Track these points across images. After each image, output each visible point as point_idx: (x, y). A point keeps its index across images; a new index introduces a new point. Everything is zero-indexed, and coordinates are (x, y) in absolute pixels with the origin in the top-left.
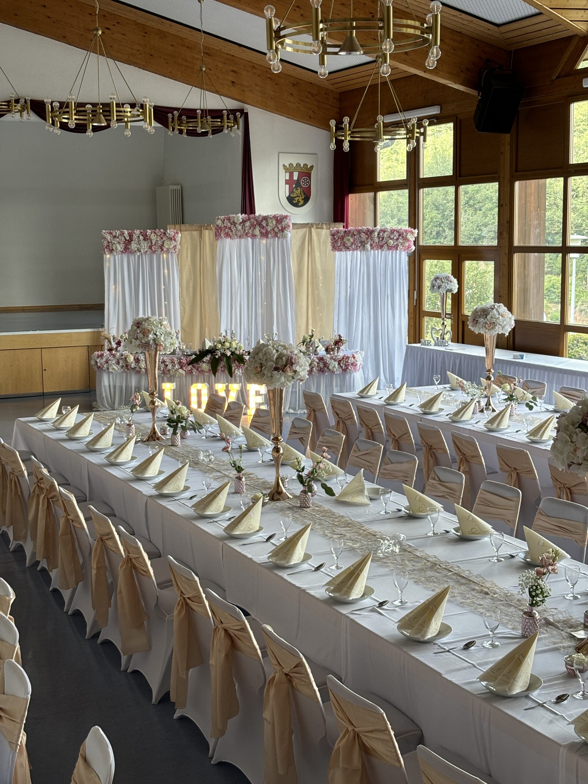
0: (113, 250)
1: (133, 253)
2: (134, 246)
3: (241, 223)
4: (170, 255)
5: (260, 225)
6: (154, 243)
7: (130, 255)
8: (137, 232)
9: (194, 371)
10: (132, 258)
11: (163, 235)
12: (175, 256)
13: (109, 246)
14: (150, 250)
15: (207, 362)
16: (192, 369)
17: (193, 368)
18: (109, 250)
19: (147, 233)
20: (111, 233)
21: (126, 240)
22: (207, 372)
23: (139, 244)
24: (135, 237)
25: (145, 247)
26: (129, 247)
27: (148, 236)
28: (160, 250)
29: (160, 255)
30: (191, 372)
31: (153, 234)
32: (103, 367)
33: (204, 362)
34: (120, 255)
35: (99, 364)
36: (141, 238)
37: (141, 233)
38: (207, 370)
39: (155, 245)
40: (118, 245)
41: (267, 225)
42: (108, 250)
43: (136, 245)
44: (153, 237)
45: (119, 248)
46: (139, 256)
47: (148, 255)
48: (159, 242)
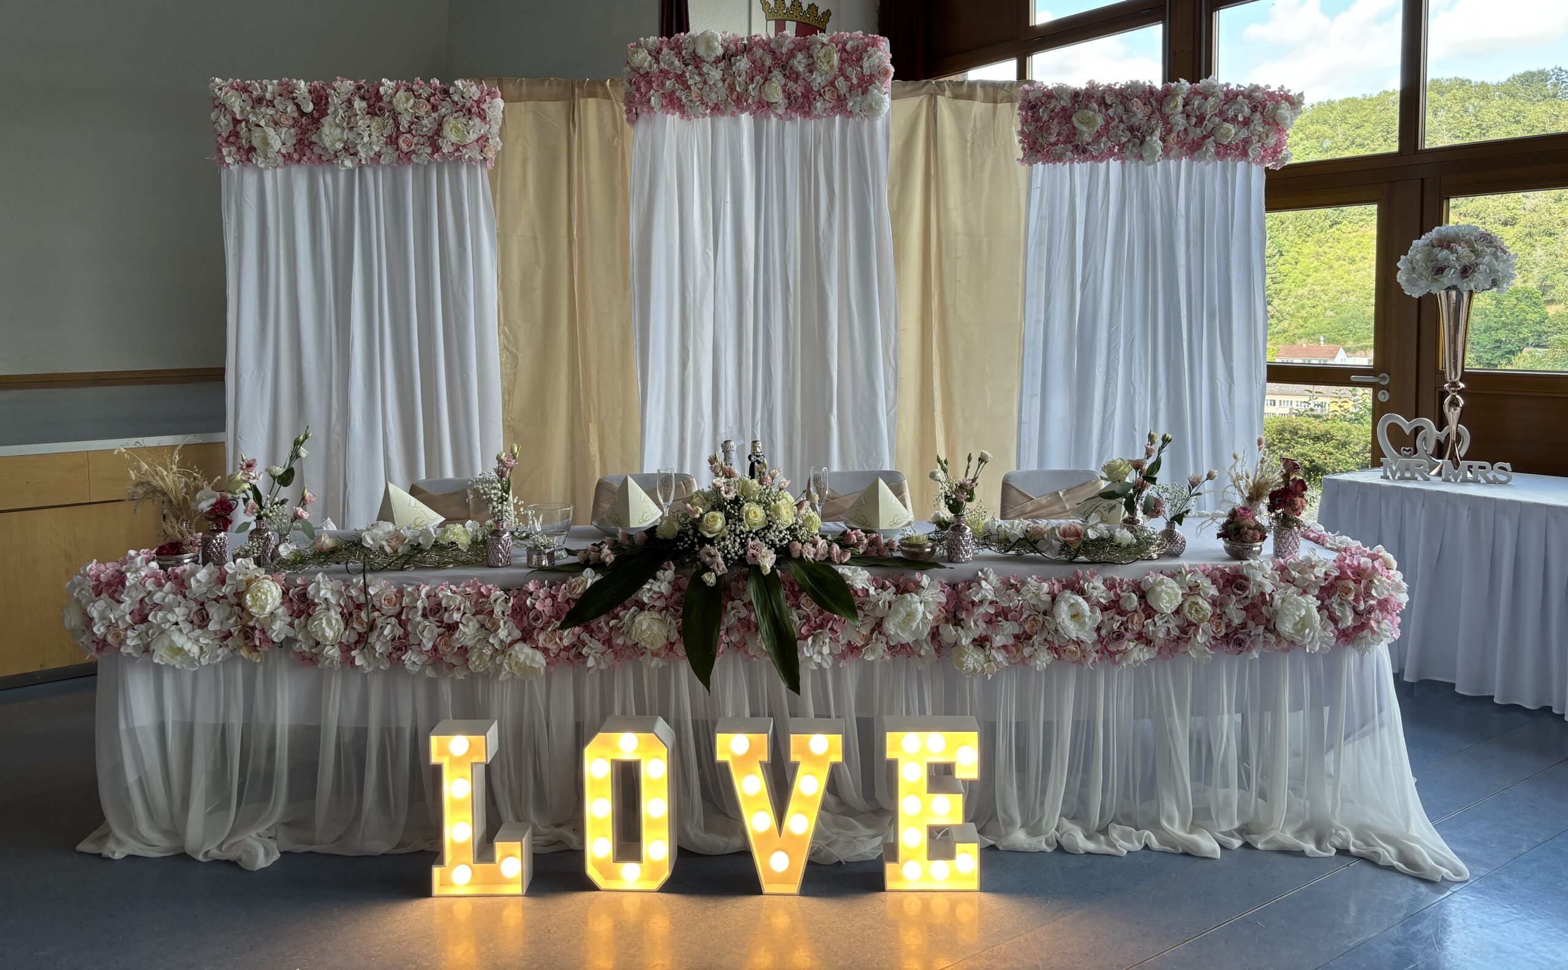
0: (252, 149)
1: (328, 159)
2: (330, 134)
3: (718, 60)
4: (464, 172)
5: (784, 67)
6: (404, 124)
7: (319, 170)
8: (346, 86)
9: (593, 649)
10: (324, 180)
11: (438, 96)
12: (482, 175)
13: (237, 134)
14: (390, 149)
15: (659, 604)
16: (579, 643)
17: (585, 636)
18: (239, 149)
19: (382, 89)
20: (245, 89)
21: (302, 114)
22: (655, 654)
23: (351, 129)
24: (335, 100)
25: (374, 138)
26: (314, 138)
27: (386, 99)
28: (429, 150)
29: (426, 169)
30: (575, 654)
31: (401, 93)
32: (122, 642)
33: (642, 606)
34: (279, 171)
35: (99, 629)
36: (359, 104)
37: (359, 88)
38: (661, 642)
39: (410, 131)
40: (271, 132)
41: (811, 68)
42: (234, 149)
43: (338, 130)
44: (404, 103)
45: (277, 144)
46: (350, 173)
47: (384, 167)
48: (425, 122)
